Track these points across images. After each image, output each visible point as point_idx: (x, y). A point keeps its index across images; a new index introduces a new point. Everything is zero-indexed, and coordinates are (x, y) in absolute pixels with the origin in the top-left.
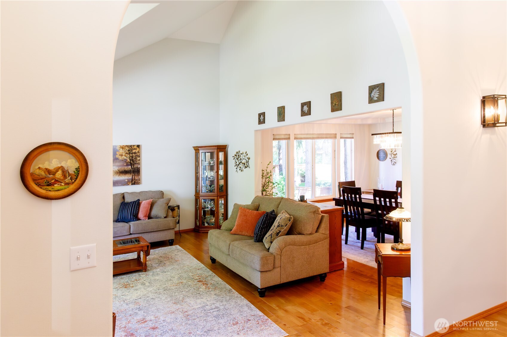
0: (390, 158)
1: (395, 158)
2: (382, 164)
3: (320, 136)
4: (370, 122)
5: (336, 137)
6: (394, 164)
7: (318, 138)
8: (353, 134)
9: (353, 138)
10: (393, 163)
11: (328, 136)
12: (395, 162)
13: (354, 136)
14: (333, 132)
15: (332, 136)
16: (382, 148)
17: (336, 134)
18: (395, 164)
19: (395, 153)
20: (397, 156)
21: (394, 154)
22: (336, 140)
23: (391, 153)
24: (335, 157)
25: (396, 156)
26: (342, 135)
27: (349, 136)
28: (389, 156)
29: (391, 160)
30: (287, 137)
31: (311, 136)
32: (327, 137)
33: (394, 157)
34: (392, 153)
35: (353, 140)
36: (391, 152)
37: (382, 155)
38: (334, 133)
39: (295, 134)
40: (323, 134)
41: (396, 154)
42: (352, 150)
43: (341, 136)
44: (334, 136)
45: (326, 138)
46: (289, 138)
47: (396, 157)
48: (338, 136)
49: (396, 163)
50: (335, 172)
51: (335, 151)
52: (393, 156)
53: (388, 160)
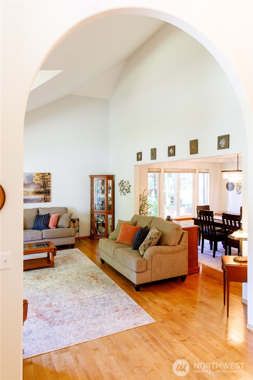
2: (230, 192)
3: (183, 171)
4: (221, 161)
5: (195, 172)
8: (208, 170)
9: (208, 173)
10: (238, 193)
11: (189, 171)
12: (240, 192)
13: (209, 171)
15: (193, 171)
16: (231, 181)
17: (195, 169)
20: (242, 187)
21: (239, 186)
22: (196, 174)
23: (237, 185)
24: (195, 187)
27: (205, 171)
28: (235, 188)
29: (237, 191)
30: (159, 170)
31: (177, 171)
33: (239, 188)
35: (208, 174)
37: (230, 186)
38: (194, 168)
39: (164, 169)
40: (186, 169)
42: (207, 182)
43: (200, 171)
44: (194, 171)
45: (188, 172)
46: (160, 172)
48: (197, 171)
50: (195, 198)
51: (195, 182)
53: (235, 190)
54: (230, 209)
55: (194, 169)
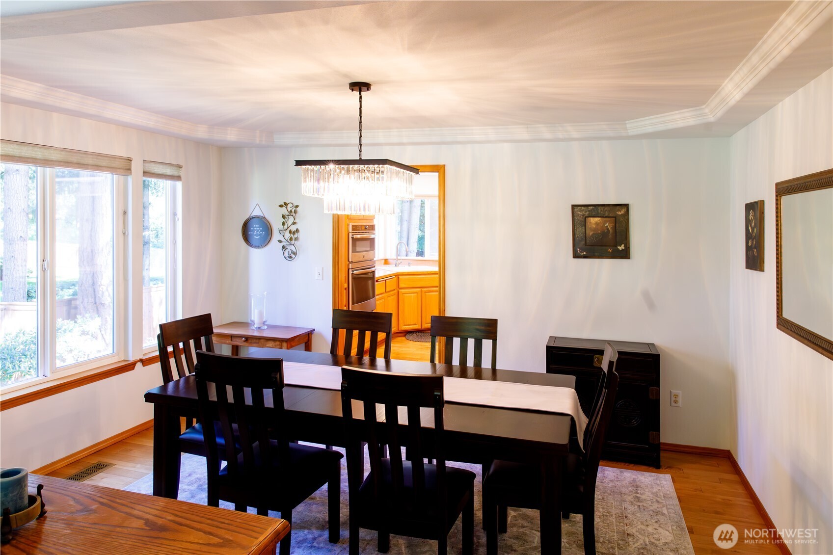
0: (280, 241)
1: (293, 242)
2: (256, 254)
3: (74, 159)
4: (231, 136)
5: (128, 170)
6: (290, 257)
7: (67, 164)
8: (179, 167)
9: (178, 178)
10: (287, 255)
11: (104, 164)
12: (295, 250)
13: (182, 173)
14: (120, 151)
15: (117, 164)
16: (257, 213)
17: (129, 160)
18: (293, 256)
19: (293, 228)
20: (301, 235)
21: (290, 232)
22: (130, 178)
23: (281, 227)
24: (124, 234)
25: (296, 236)
26: (147, 165)
27: (168, 171)
28: (276, 236)
29: (283, 247)
32: (99, 163)
33: (291, 239)
34: (286, 227)
35: (179, 185)
36: (283, 224)
37: (256, 231)
38: (125, 155)
40: (86, 153)
41: (297, 231)
42: (175, 214)
43: (146, 170)
44: (123, 166)
45: (98, 167)
47: (296, 239)
48: (137, 167)
49: (295, 254)
50: (126, 280)
51: (125, 213)
52: (288, 235)
53: (274, 245)
54: (261, 314)
55: (121, 158)
